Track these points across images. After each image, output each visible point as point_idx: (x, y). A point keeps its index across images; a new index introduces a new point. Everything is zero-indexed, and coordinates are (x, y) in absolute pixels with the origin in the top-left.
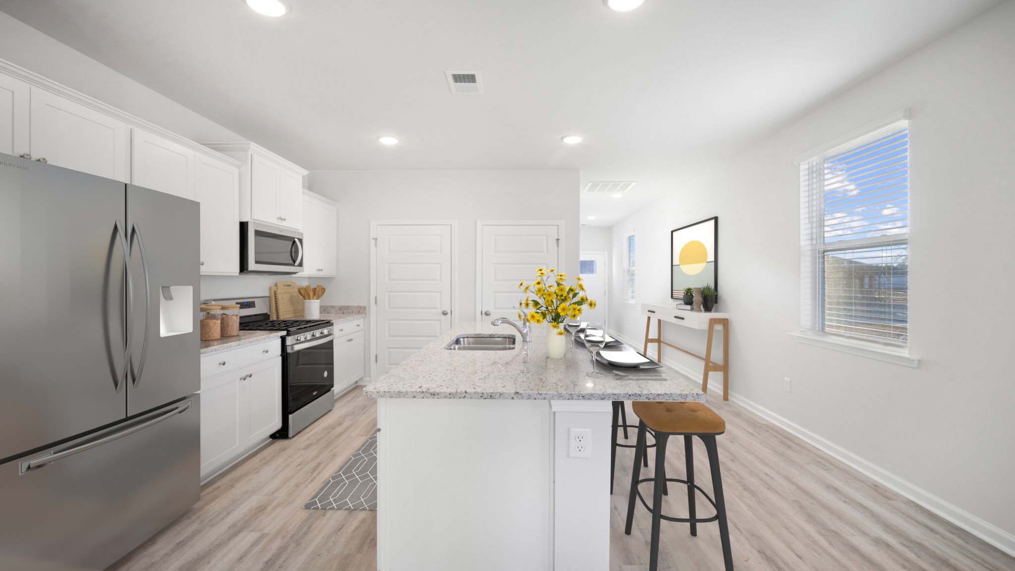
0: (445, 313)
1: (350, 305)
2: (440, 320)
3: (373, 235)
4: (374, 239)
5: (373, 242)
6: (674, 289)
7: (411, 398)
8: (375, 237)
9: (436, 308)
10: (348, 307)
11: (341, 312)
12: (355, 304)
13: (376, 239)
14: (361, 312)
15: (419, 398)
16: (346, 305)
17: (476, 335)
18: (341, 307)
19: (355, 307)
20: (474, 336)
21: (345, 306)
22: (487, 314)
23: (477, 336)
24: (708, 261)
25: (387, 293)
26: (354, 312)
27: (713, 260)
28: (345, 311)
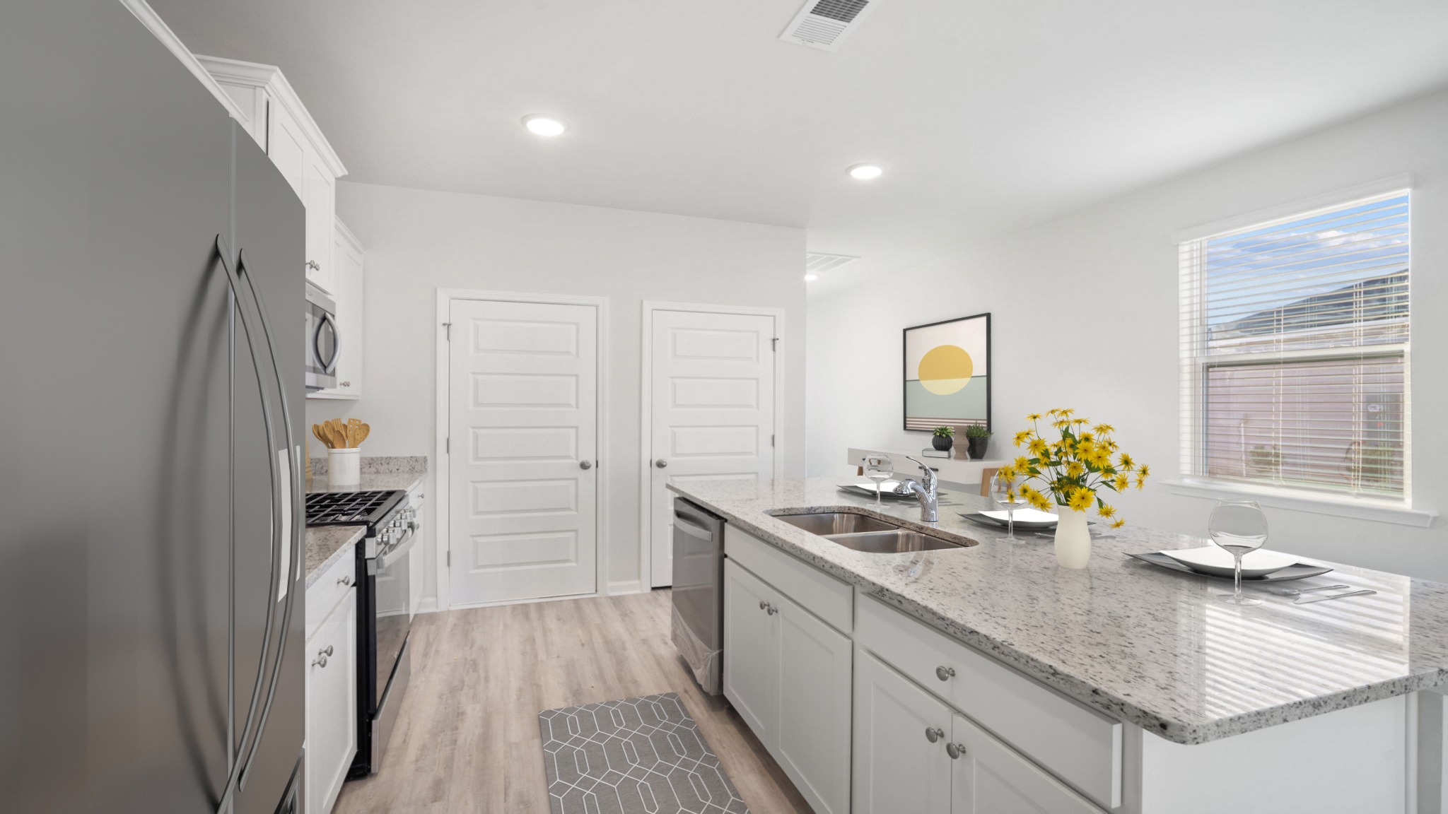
0: (584, 466)
1: (392, 455)
2: (576, 479)
3: (442, 318)
4: (444, 324)
5: (442, 332)
6: (907, 416)
7: (1280, 723)
8: (448, 322)
9: (569, 457)
10: (388, 460)
11: (373, 470)
12: (406, 453)
13: (449, 325)
14: (418, 467)
15: (1293, 719)
16: (385, 455)
17: (784, 510)
18: (372, 459)
19: (404, 458)
20: (782, 513)
21: (382, 458)
22: (660, 465)
23: (786, 513)
24: (973, 375)
25: (471, 429)
26: (401, 469)
27: (985, 374)
28: (382, 468)
